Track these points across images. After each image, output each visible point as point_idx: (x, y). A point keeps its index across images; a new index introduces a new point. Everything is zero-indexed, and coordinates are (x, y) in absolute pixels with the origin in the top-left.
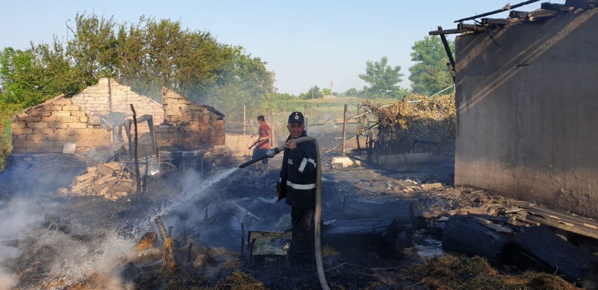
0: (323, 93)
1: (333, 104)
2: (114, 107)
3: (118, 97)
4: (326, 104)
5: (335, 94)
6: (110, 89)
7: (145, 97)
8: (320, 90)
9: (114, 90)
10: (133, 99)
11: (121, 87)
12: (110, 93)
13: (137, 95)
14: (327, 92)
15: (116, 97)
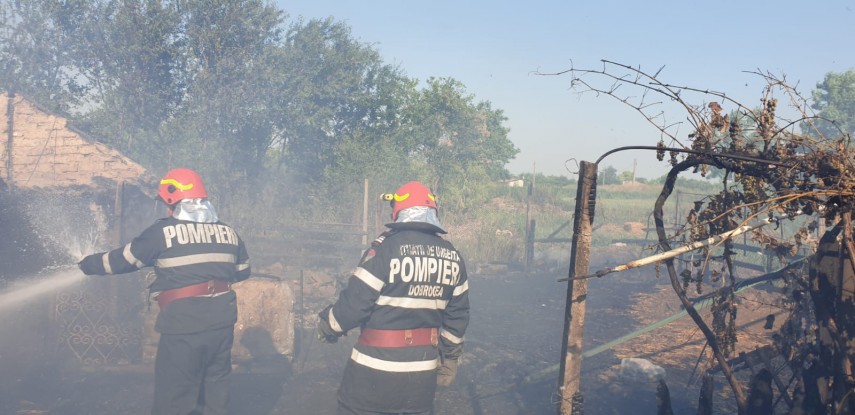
0: (622, 179)
1: (634, 195)
2: (17, 169)
3: (32, 143)
4: (624, 194)
5: (641, 180)
6: (10, 123)
7: (103, 147)
8: (617, 174)
9: (20, 125)
10: (68, 150)
11: (40, 117)
12: (10, 131)
13: (80, 142)
14: (628, 176)
15: (25, 142)
